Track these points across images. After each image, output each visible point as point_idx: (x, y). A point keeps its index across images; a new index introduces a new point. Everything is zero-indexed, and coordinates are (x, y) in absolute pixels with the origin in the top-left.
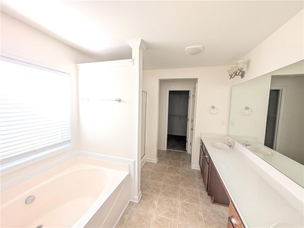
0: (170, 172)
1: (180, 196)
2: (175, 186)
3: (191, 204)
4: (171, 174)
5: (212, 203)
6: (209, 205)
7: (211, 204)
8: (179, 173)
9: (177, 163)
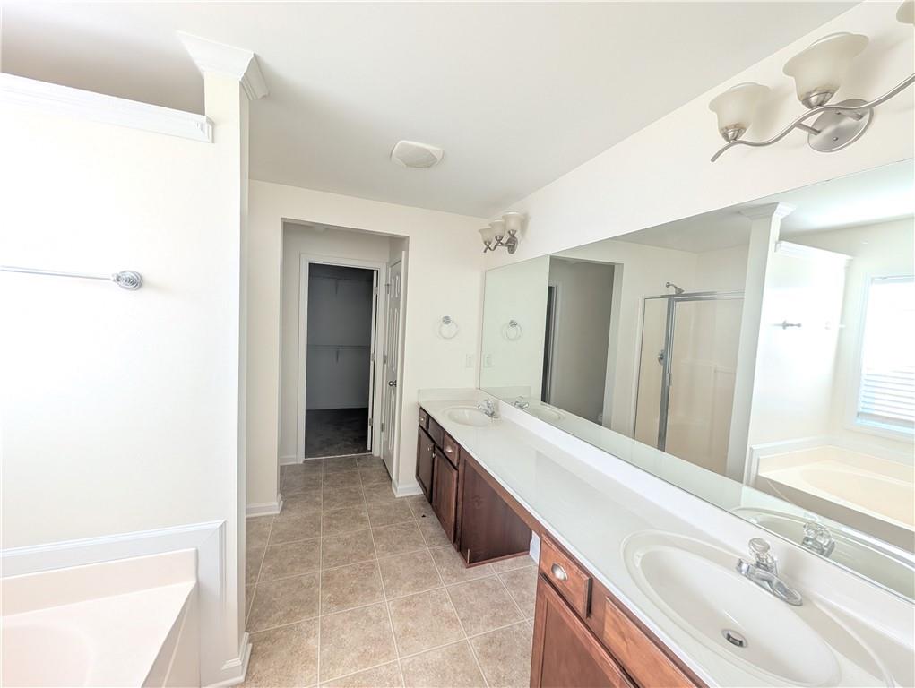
0: (337, 527)
1: (386, 587)
2: (362, 565)
3: (419, 595)
4: (340, 533)
5: (467, 567)
6: (462, 574)
7: (465, 570)
8: (363, 520)
9: (351, 492)
